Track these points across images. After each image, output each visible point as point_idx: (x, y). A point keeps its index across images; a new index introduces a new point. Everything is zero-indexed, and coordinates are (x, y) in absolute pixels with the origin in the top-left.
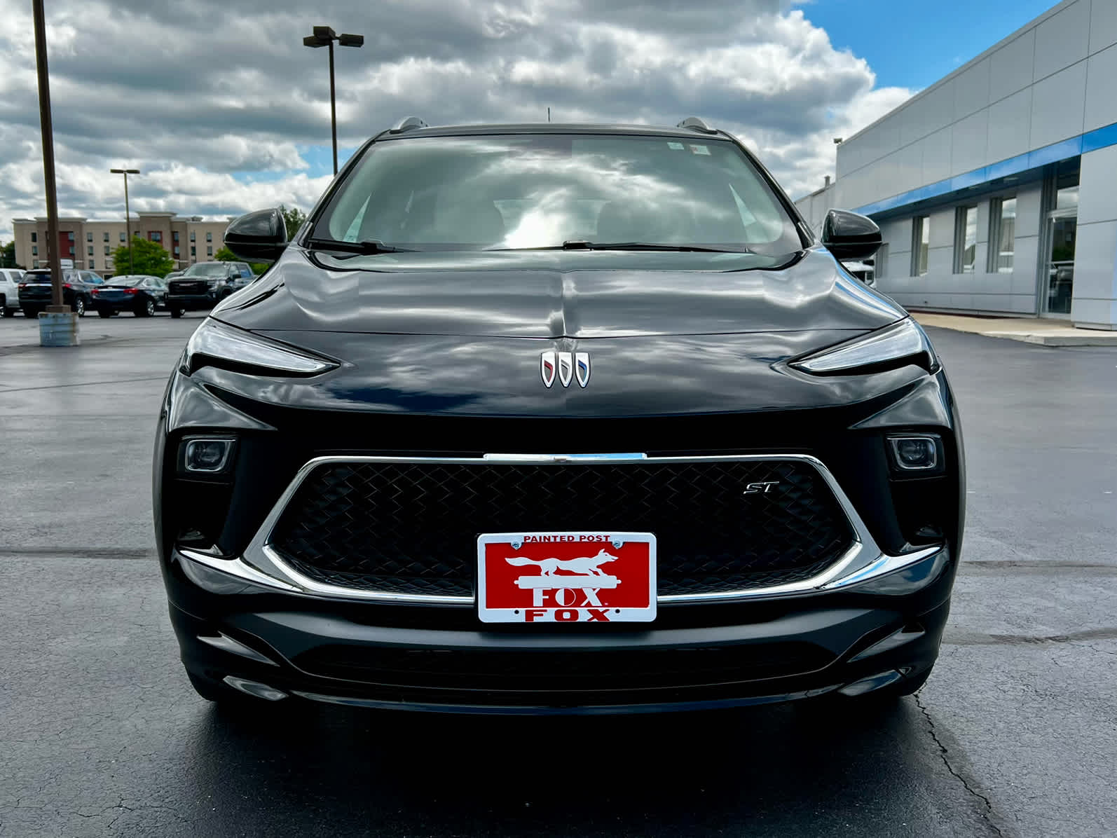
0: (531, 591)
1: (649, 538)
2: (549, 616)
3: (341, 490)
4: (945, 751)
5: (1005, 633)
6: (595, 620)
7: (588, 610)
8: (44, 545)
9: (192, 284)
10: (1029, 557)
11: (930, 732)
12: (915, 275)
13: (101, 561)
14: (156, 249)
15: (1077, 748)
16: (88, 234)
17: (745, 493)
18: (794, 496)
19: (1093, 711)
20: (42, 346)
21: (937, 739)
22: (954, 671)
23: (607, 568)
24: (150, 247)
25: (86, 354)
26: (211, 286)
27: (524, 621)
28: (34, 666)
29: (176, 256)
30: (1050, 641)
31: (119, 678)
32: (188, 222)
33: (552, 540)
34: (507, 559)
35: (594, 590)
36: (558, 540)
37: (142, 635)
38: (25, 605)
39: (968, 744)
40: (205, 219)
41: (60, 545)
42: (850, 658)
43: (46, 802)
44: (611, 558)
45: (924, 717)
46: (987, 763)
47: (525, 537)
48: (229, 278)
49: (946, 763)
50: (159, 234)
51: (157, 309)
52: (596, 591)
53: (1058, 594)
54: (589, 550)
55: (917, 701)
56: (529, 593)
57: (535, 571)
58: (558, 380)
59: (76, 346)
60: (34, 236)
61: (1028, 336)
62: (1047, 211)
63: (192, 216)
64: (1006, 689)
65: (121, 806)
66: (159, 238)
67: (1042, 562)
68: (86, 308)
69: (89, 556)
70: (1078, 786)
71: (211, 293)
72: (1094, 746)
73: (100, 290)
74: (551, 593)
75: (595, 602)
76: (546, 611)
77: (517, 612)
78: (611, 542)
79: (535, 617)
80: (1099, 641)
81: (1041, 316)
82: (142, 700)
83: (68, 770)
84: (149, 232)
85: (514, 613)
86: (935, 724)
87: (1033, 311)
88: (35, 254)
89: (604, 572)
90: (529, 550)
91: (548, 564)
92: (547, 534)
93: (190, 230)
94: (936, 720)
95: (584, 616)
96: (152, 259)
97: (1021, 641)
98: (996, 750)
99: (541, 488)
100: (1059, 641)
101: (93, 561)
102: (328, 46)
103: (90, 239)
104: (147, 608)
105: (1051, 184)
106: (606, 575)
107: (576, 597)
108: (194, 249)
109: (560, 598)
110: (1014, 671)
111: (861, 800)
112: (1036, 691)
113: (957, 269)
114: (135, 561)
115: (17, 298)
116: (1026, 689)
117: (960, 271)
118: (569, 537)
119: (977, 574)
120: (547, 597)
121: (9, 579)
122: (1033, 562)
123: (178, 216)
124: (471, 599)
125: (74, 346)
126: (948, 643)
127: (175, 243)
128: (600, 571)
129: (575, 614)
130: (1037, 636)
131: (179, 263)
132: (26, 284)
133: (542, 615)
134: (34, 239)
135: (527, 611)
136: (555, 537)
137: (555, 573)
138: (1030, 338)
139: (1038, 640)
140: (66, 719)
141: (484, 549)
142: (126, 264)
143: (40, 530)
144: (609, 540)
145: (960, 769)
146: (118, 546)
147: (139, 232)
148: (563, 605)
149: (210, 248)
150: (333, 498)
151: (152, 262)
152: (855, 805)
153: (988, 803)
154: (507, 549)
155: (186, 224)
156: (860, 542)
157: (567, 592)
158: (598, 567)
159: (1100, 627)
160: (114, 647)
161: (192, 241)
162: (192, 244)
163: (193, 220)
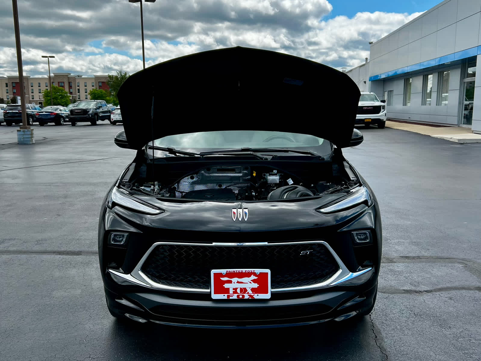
0: (229, 288)
1: (268, 271)
2: (235, 297)
3: (165, 253)
4: (376, 337)
5: (409, 289)
6: (250, 298)
7: (248, 295)
8: (41, 249)
9: (80, 111)
10: (426, 254)
11: (372, 330)
12: (405, 105)
13: (65, 256)
14: (62, 90)
15: (423, 336)
16: (31, 83)
17: (301, 254)
18: (318, 255)
19: (433, 321)
20: (18, 144)
21: (374, 332)
22: (386, 305)
23: (254, 281)
24: (59, 90)
25: (38, 149)
26: (89, 112)
27: (227, 298)
28: (49, 303)
29: (71, 93)
30: (425, 292)
31: (81, 308)
33: (236, 272)
34: (221, 278)
35: (250, 288)
36: (238, 272)
37: (86, 289)
38: (40, 277)
39: (385, 334)
40: (84, 76)
41: (47, 249)
42: (338, 308)
43: (65, 355)
44: (256, 278)
45: (371, 324)
46: (390, 342)
47: (227, 271)
48: (97, 108)
49: (376, 342)
50: (63, 83)
51: (65, 121)
52: (251, 288)
53: (433, 271)
54: (248, 275)
55: (370, 317)
56: (228, 289)
57: (230, 282)
58: (237, 218)
59: (33, 144)
60: (7, 84)
61: (451, 138)
62: (463, 79)
63: (78, 75)
64: (403, 313)
65: (90, 357)
66: (63, 85)
67: (430, 256)
68: (34, 121)
69: (60, 254)
70: (420, 350)
71: (89, 115)
72: (430, 335)
73: (40, 114)
74: (235, 289)
75: (250, 292)
76: (234, 295)
77: (224, 295)
78: (255, 273)
79: (230, 297)
80: (443, 292)
81: (460, 126)
82: (90, 316)
83: (70, 344)
84: (59, 82)
85: (223, 296)
86: (375, 326)
87: (456, 124)
88: (7, 93)
89: (253, 282)
90: (228, 275)
91: (235, 280)
92: (234, 270)
93: (77, 81)
94: (376, 325)
95: (247, 297)
96: (61, 95)
97: (414, 292)
98: (394, 337)
99: (232, 254)
100: (428, 292)
101: (62, 256)
102: (140, 2)
103: (32, 85)
104: (86, 278)
105: (465, 66)
106: (254, 283)
107: (244, 290)
108: (79, 90)
109: (238, 291)
110: (408, 305)
111: (343, 356)
112: (414, 314)
113: (424, 103)
114: (78, 256)
115: (3, 117)
116: (411, 313)
117: (425, 104)
118: (241, 271)
119: (403, 262)
120: (234, 291)
121: (31, 265)
122: (427, 256)
123: (71, 75)
124: (209, 291)
125: (32, 144)
126: (386, 293)
127: (70, 87)
128: (252, 282)
129: (243, 296)
130: (420, 290)
131: (72, 96)
132: (7, 111)
133: (232, 296)
134: (7, 86)
135: (227, 295)
136: (237, 271)
137: (237, 283)
138: (452, 139)
139: (420, 291)
140: (65, 324)
141: (213, 275)
142: (49, 98)
143: (38, 242)
144: (255, 272)
145: (380, 344)
146: (70, 250)
147: (54, 82)
148: (239, 293)
149: (86, 89)
150: (163, 256)
151: (61, 96)
152: (341, 358)
153: (387, 357)
154: (221, 275)
155: (75, 78)
156: (341, 269)
157: (241, 289)
158: (251, 281)
159: (445, 286)
160: (77, 295)
161: (78, 86)
162: (78, 88)
163: (78, 77)
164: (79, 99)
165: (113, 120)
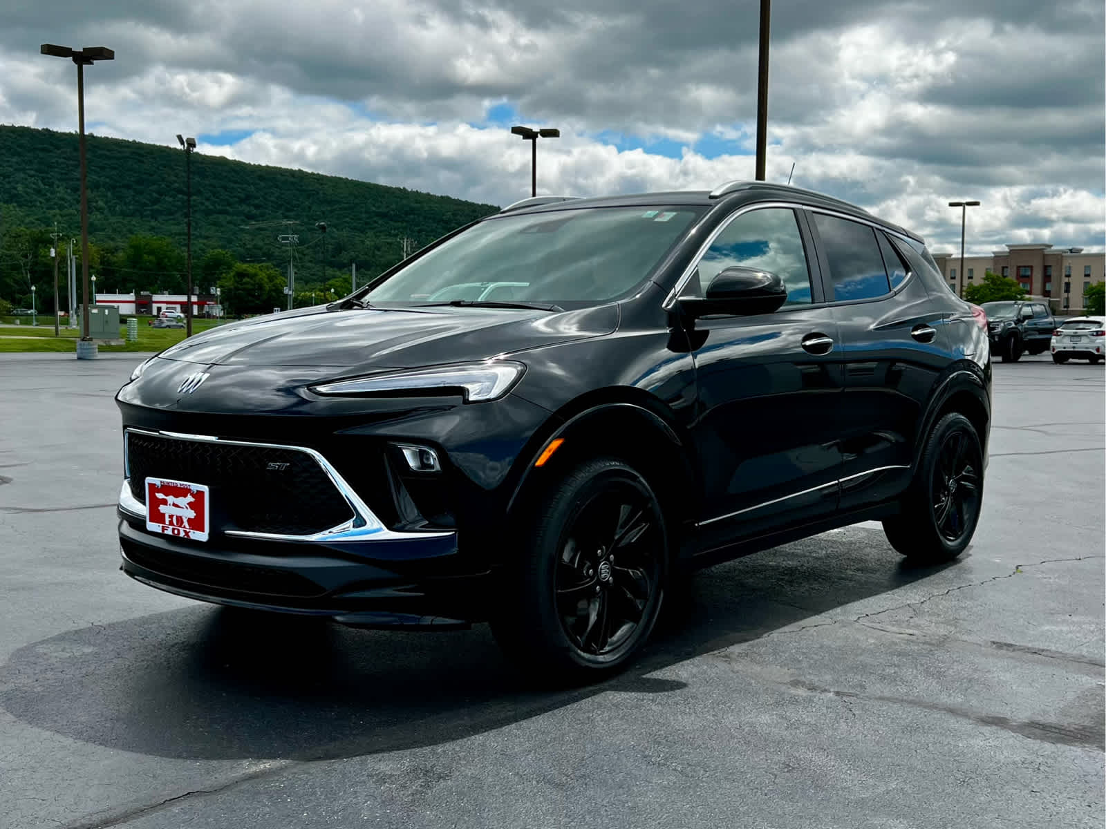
1: (206, 489)
2: (170, 531)
6: (186, 537)
7: (184, 530)
16: (951, 270)
27: (162, 532)
29: (1047, 294)
32: (1064, 254)
33: (171, 484)
34: (157, 494)
36: (173, 484)
40: (1086, 250)
47: (162, 482)
52: (187, 519)
56: (164, 516)
57: (166, 502)
63: (1070, 248)
66: (1029, 273)
74: (171, 517)
75: (186, 526)
76: (169, 527)
77: (160, 526)
78: (192, 490)
79: (165, 531)
84: (1019, 267)
89: (190, 508)
90: (164, 489)
91: (171, 500)
92: (169, 481)
93: (1066, 263)
95: (183, 534)
103: (953, 276)
107: (180, 521)
108: (1068, 285)
109: (174, 521)
118: (176, 484)
120: (170, 520)
123: (1053, 248)
127: (1047, 278)
128: (188, 507)
129: (179, 532)
131: (1049, 301)
135: (163, 526)
137: (173, 505)
141: (148, 486)
147: (1007, 267)
148: (175, 525)
149: (1087, 284)
154: (156, 488)
155: (1062, 257)
156: (355, 515)
157: (177, 518)
158: (188, 504)
161: (1068, 276)
162: (1066, 280)
163: (1071, 252)
164: (1065, 307)
165: (1055, 351)
